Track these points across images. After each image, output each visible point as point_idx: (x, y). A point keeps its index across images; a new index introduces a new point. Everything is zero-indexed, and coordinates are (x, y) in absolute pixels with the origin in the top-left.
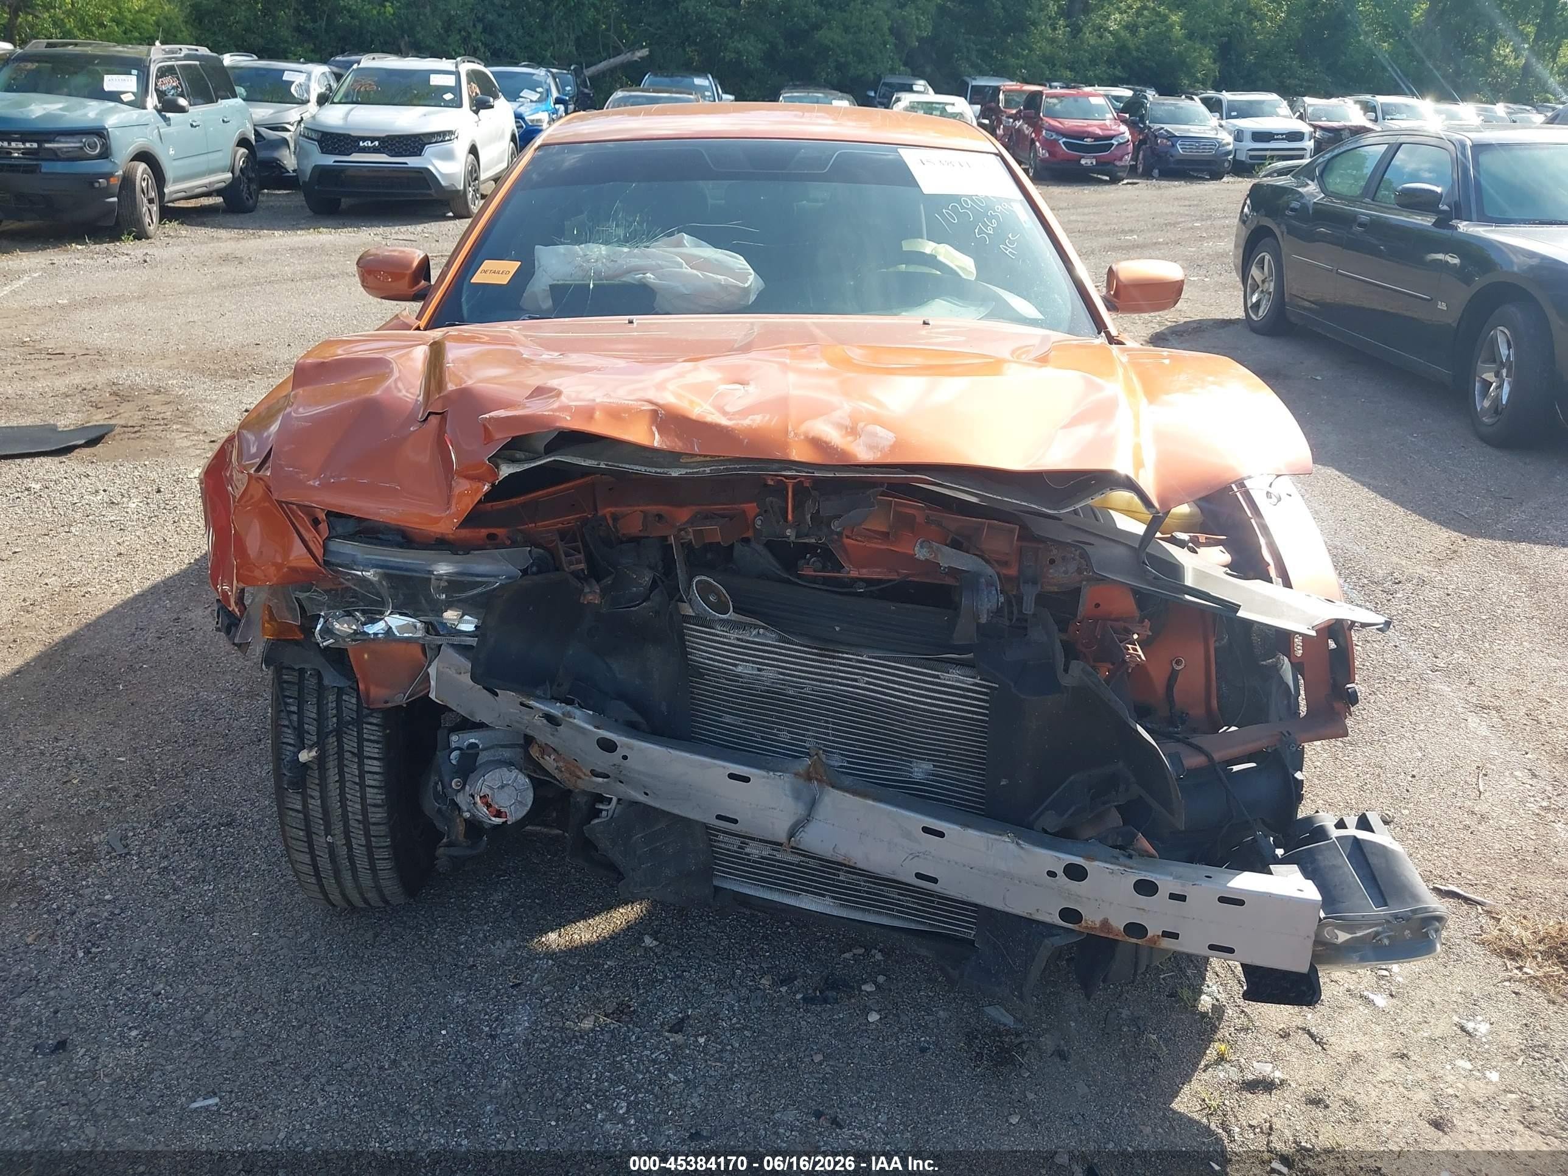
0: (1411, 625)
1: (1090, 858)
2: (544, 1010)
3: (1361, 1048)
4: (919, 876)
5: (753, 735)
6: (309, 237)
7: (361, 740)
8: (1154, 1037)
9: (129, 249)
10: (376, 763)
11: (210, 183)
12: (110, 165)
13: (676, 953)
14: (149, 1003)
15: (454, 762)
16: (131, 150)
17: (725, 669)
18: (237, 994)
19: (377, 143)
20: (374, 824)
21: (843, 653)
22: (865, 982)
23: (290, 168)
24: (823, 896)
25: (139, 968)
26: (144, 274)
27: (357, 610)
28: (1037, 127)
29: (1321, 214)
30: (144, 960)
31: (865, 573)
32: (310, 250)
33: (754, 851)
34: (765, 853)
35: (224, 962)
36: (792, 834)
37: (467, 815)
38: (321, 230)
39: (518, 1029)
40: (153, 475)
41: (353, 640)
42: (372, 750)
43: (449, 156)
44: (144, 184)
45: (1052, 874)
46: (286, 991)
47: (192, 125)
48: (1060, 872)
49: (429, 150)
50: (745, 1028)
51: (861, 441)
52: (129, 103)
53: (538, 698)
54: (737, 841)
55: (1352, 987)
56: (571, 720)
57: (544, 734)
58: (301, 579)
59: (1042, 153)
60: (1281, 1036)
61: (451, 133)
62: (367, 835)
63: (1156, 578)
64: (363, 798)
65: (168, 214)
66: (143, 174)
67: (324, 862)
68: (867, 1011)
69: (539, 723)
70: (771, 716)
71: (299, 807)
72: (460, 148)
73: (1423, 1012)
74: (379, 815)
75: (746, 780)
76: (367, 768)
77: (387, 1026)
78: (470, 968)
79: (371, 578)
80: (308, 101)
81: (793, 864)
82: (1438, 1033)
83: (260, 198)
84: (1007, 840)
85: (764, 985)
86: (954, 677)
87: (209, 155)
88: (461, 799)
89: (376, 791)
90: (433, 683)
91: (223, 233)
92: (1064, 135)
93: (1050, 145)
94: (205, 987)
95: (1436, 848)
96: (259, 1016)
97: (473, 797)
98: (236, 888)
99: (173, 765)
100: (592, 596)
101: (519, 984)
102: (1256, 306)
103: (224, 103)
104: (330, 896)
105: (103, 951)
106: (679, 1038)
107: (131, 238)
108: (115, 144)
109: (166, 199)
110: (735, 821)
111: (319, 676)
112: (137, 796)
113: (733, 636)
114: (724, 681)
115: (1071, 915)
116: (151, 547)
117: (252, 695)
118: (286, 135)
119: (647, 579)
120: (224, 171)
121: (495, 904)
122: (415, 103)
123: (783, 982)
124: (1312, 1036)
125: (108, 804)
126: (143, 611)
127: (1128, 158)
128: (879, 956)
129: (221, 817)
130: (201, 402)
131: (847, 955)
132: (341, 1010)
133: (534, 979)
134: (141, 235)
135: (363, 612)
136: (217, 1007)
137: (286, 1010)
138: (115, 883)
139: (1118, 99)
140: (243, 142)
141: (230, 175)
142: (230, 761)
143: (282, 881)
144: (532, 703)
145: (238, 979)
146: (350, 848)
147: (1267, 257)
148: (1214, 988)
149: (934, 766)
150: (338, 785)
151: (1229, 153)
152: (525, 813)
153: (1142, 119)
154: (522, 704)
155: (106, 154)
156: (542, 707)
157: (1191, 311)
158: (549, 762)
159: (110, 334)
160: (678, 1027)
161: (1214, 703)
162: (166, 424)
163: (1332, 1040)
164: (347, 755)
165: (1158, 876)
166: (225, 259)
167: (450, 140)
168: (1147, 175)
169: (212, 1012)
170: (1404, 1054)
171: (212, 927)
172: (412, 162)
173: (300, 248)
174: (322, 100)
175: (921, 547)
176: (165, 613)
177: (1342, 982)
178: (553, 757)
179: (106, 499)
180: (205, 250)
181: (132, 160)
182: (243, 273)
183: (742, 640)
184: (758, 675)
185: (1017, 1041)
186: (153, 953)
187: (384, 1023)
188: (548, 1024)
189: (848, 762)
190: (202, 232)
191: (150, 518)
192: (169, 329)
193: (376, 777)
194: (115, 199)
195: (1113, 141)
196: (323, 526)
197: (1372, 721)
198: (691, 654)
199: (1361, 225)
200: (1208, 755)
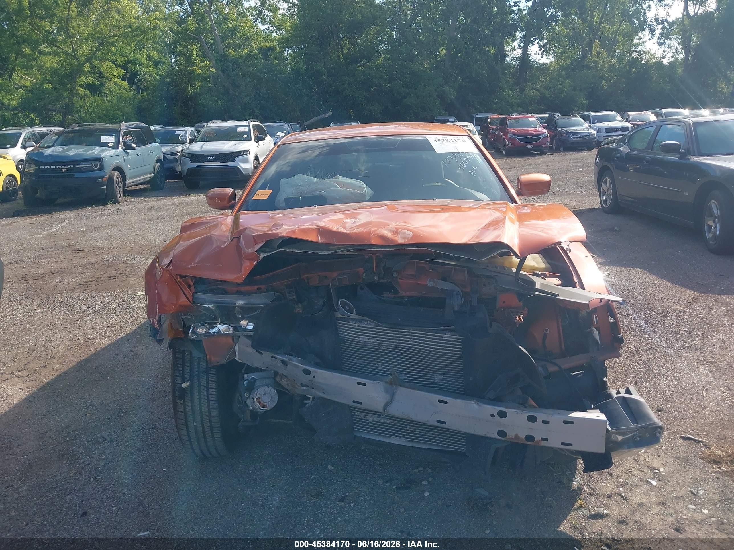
0: (674, 330)
1: (508, 407)
2: (285, 495)
3: (644, 501)
4: (438, 421)
5: (367, 368)
6: (186, 198)
7: (208, 380)
8: (551, 499)
9: (111, 208)
10: (214, 390)
11: (144, 178)
12: (103, 173)
13: (342, 472)
14: (121, 497)
15: (245, 385)
16: (112, 167)
17: (354, 339)
18: (157, 493)
19: (215, 157)
20: (213, 417)
21: (402, 329)
22: (423, 480)
23: (178, 171)
24: (401, 437)
25: (116, 484)
26: (117, 217)
27: (206, 323)
28: (506, 133)
29: (630, 158)
30: (119, 481)
31: (408, 294)
32: (187, 203)
33: (371, 418)
34: (375, 419)
35: (152, 480)
36: (385, 408)
37: (251, 408)
38: (192, 195)
39: (274, 502)
40: (121, 296)
41: (205, 337)
42: (212, 385)
43: (246, 161)
44: (117, 180)
45: (492, 416)
46: (177, 491)
47: (137, 155)
48: (496, 415)
49: (237, 159)
50: (371, 500)
51: (399, 236)
52: (111, 147)
53: (278, 354)
54: (363, 415)
55: (641, 477)
56: (292, 362)
57: (282, 370)
58: (184, 310)
59: (509, 144)
60: (608, 497)
61: (247, 151)
62: (210, 422)
63: (523, 285)
64: (209, 405)
65: (127, 193)
66: (117, 176)
67: (193, 435)
68: (423, 491)
69: (279, 365)
70: (374, 359)
71: (182, 410)
72: (251, 157)
73: (674, 486)
74: (216, 413)
75: (365, 385)
76: (210, 393)
77: (219, 503)
78: (254, 480)
79: (212, 308)
80: (186, 142)
81: (387, 424)
82: (680, 494)
83: (166, 184)
84: (473, 402)
85: (379, 483)
86: (447, 336)
87: (145, 167)
88: (249, 402)
89: (213, 402)
90: (237, 353)
91: (150, 199)
92: (518, 135)
93: (511, 140)
94: (144, 491)
95: (683, 420)
96: (166, 500)
97: (253, 398)
98: (156, 452)
99: (130, 406)
100: (299, 309)
101: (274, 486)
102: (605, 201)
103: (150, 145)
104: (195, 450)
105: (102, 478)
106: (343, 504)
107: (112, 203)
108: (105, 164)
109: (126, 186)
110: (361, 403)
111: (191, 353)
112: (116, 418)
113: (357, 325)
114: (354, 345)
115: (502, 433)
116: (120, 323)
117: (163, 379)
118: (177, 157)
119: (321, 302)
120: (150, 173)
121: (265, 455)
122: (231, 139)
123: (387, 482)
124: (622, 497)
125: (103, 422)
126: (118, 348)
127: (548, 143)
128: (430, 471)
129: (150, 425)
130: (141, 266)
131: (415, 470)
132: (200, 498)
133: (281, 483)
134: (116, 202)
135: (209, 324)
136: (149, 497)
137: (177, 498)
138: (107, 452)
139: (542, 118)
140: (158, 161)
141: (153, 175)
142: (154, 404)
143: (175, 449)
144: (276, 356)
145: (157, 487)
146: (203, 428)
147: (608, 179)
148: (578, 479)
149: (444, 376)
150: (198, 400)
151: (595, 138)
152: (275, 404)
153: (554, 126)
154: (272, 357)
155: (102, 168)
156: (280, 357)
157: (577, 206)
158: (284, 382)
159: (103, 241)
160: (342, 500)
161: (563, 347)
162: (126, 275)
163: (631, 498)
164: (202, 387)
165: (537, 414)
166: (151, 209)
167: (246, 154)
168: (558, 150)
169: (146, 499)
170: (664, 503)
171: (147, 467)
172: (230, 164)
173: (182, 203)
174: (192, 141)
175: (430, 281)
176: (126, 348)
177: (637, 475)
178: (285, 380)
179: (102, 305)
180: (143, 206)
181: (112, 171)
182: (158, 214)
183: (361, 327)
184: (368, 341)
185: (490, 501)
186: (122, 478)
187: (218, 502)
188: (287, 500)
189: (408, 377)
190: (140, 199)
191: (120, 312)
192: (127, 238)
193: (214, 396)
194: (105, 187)
195: (541, 136)
196: (193, 288)
197: (654, 370)
198: (340, 334)
199: (647, 161)
200: (560, 367)
